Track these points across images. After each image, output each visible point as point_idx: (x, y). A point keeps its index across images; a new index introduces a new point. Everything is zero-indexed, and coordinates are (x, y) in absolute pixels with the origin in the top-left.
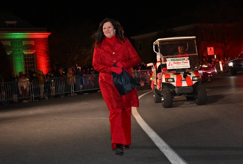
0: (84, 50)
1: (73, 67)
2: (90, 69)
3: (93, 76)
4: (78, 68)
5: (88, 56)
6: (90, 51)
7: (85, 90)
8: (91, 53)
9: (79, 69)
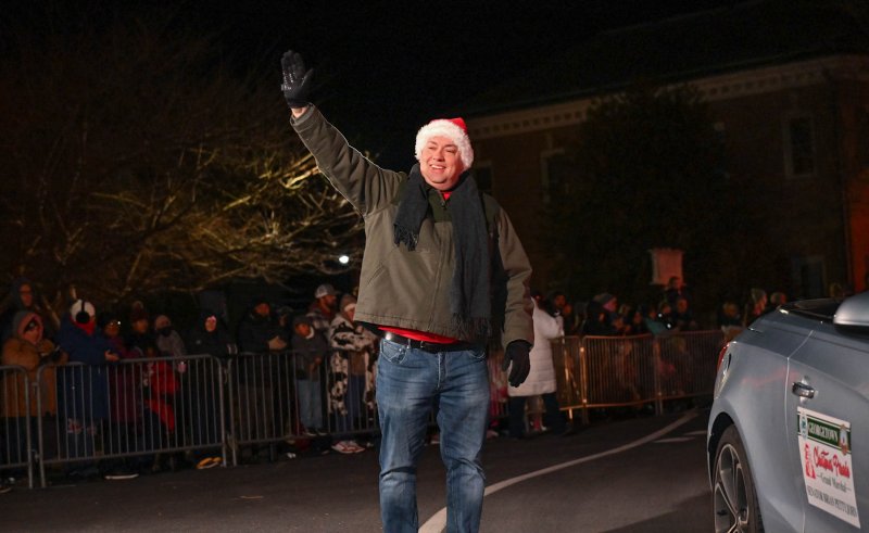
0: (120, 197)
1: (49, 307)
2: (152, 322)
3: (169, 363)
4: (77, 308)
5: (149, 241)
6: (162, 204)
7: (115, 451)
8: (164, 219)
9: (83, 315)
